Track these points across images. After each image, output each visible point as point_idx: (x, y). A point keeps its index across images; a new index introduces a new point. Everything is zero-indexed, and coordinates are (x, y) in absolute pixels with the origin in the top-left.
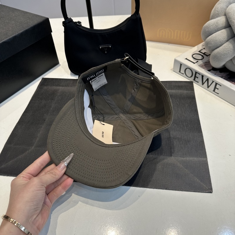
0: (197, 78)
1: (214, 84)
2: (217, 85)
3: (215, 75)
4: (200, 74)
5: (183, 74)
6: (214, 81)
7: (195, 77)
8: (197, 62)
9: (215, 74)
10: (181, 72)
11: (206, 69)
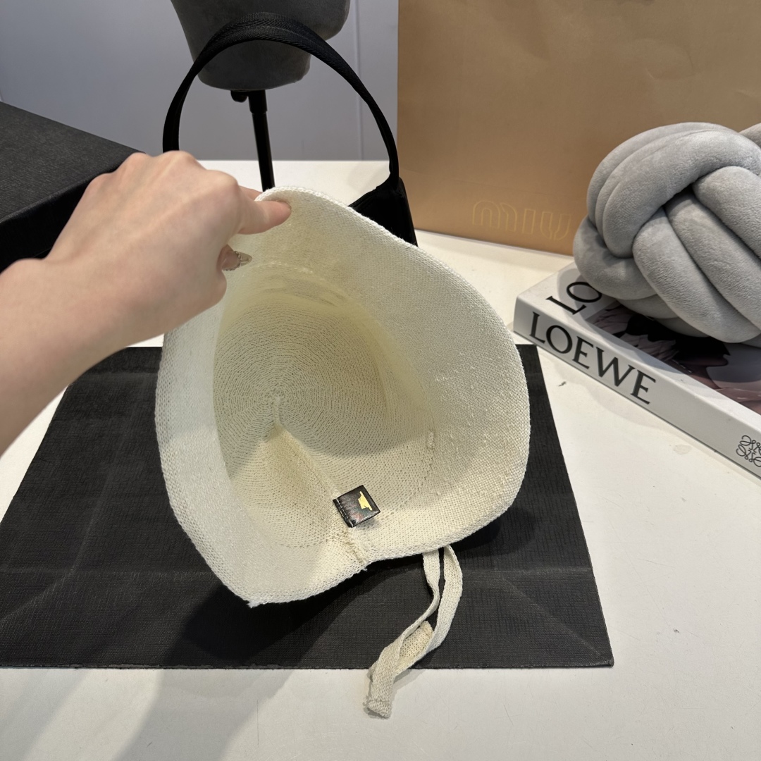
0: (585, 354)
1: (634, 375)
2: (644, 378)
4: (592, 346)
5: (543, 342)
6: (633, 366)
7: (579, 352)
8: (584, 307)
9: (636, 346)
10: (537, 335)
11: (608, 331)
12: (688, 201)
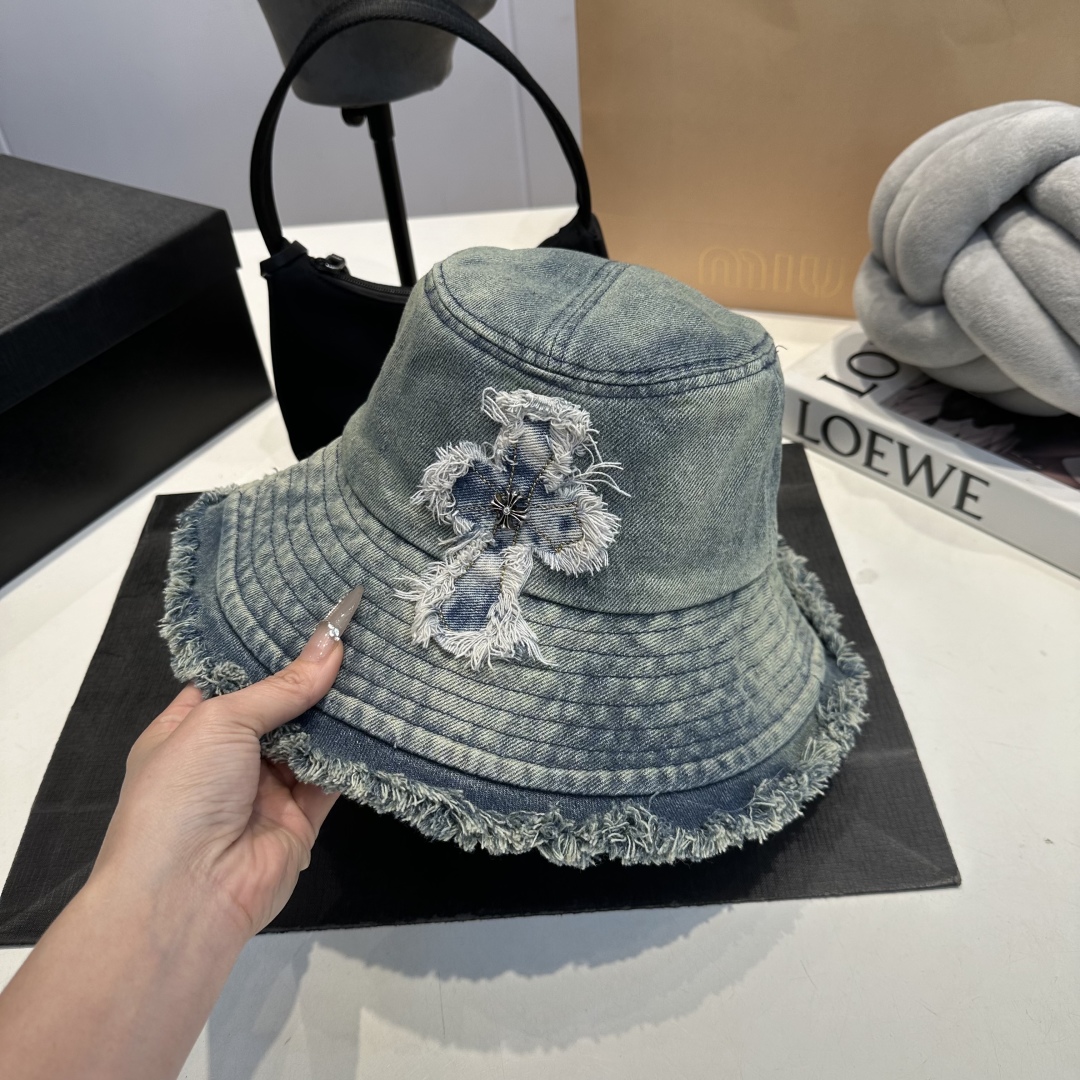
0: (882, 455)
1: (956, 479)
2: (973, 482)
3: (957, 440)
4: (890, 440)
5: (816, 442)
6: (955, 465)
7: (872, 451)
8: (874, 387)
9: (957, 436)
10: (808, 432)
11: (915, 418)
12: (1021, 214)
